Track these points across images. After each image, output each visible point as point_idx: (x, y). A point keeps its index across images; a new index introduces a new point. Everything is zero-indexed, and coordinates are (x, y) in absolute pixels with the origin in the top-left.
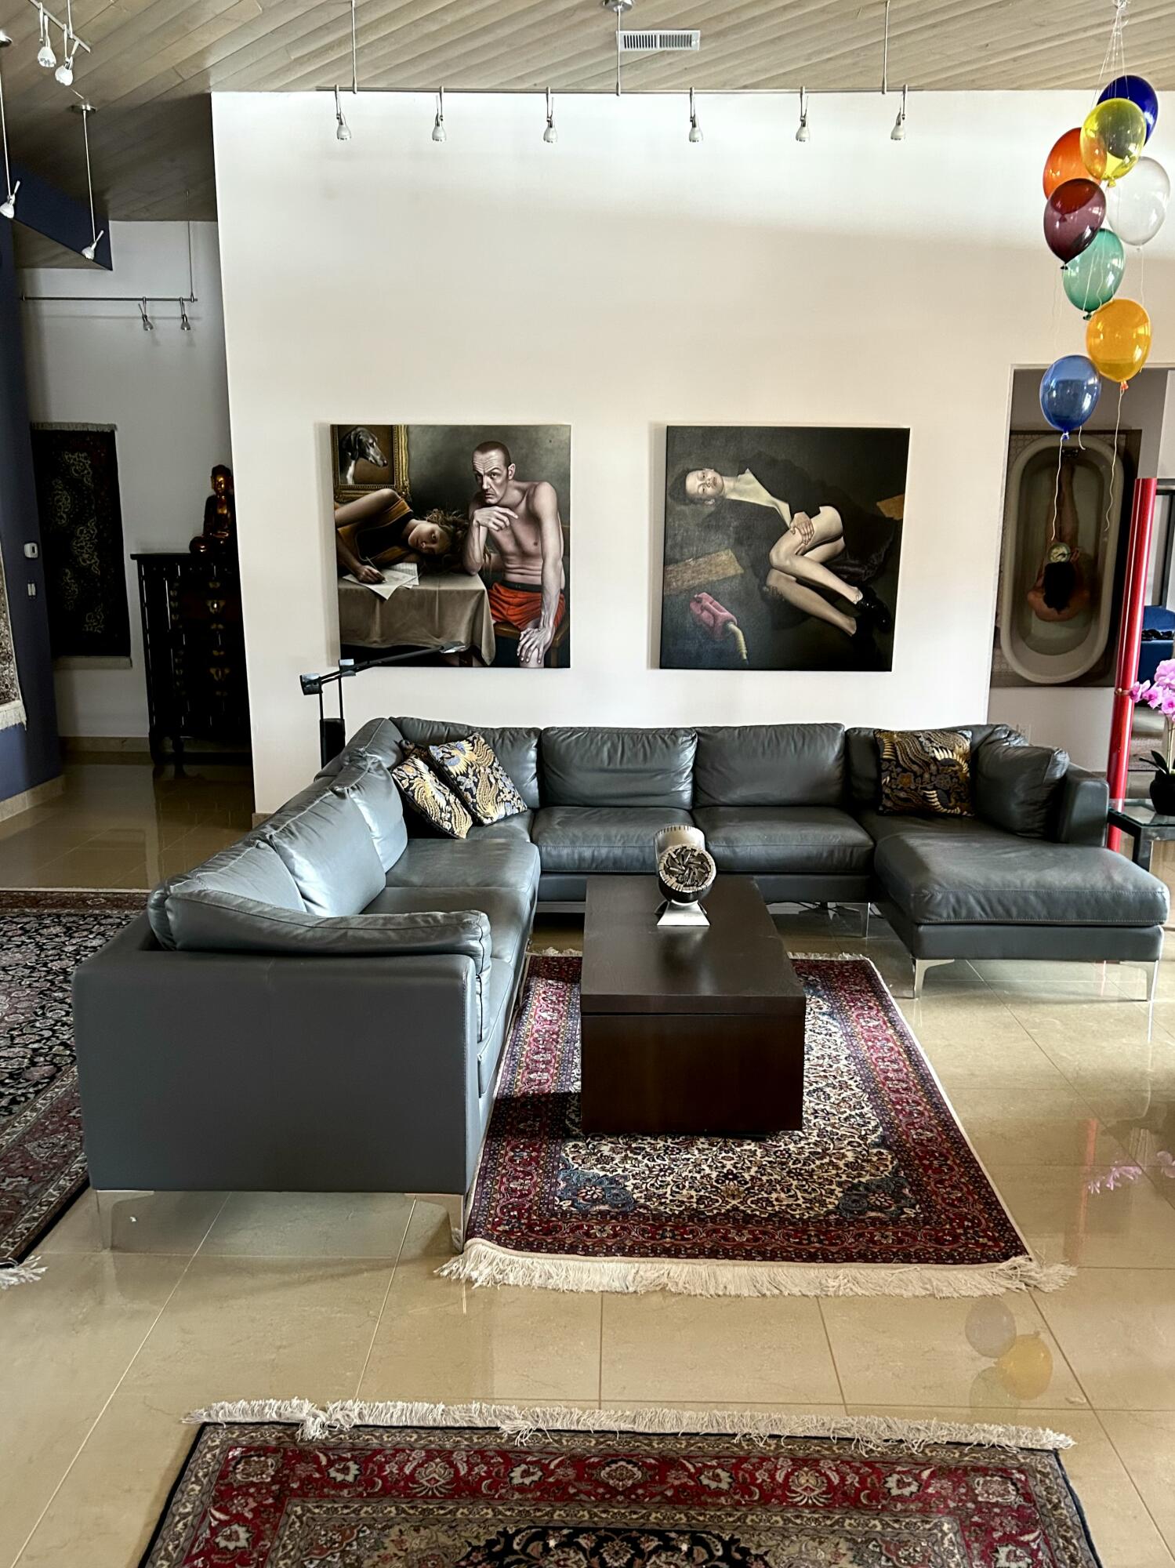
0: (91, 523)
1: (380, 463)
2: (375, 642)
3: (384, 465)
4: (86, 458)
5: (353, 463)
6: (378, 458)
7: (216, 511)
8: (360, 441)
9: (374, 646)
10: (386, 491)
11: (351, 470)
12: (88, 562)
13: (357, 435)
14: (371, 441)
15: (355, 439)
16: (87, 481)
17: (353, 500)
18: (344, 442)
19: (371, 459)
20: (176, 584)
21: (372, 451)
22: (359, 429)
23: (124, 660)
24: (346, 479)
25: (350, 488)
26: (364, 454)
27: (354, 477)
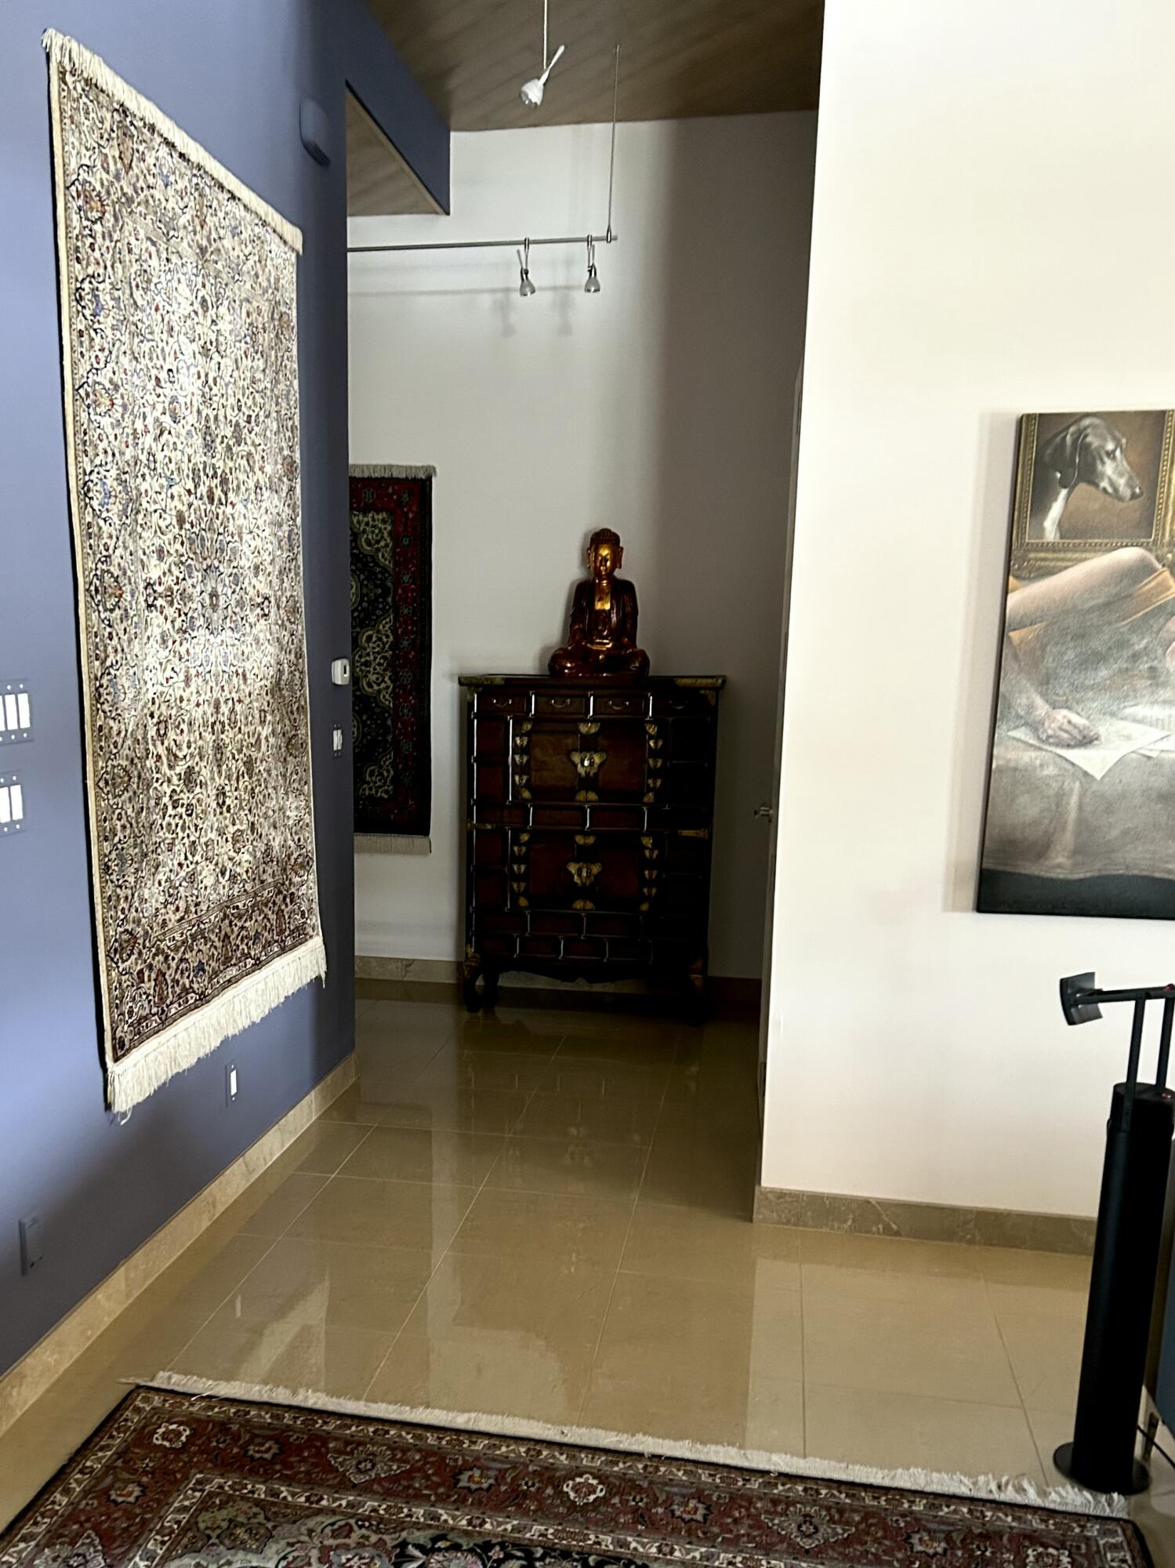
0: (385, 626)
1: (1126, 492)
2: (1059, 866)
3: (1134, 496)
4: (384, 521)
5: (1064, 492)
6: (1121, 482)
7: (593, 605)
8: (1086, 447)
9: (1053, 875)
10: (1129, 555)
11: (1056, 509)
12: (376, 687)
13: (1081, 433)
14: (1110, 446)
15: (1075, 442)
16: (385, 559)
17: (1051, 572)
18: (1049, 451)
19: (1104, 484)
20: (528, 727)
21: (1108, 468)
22: (1087, 422)
23: (418, 841)
24: (1042, 530)
25: (1053, 548)
26: (1090, 475)
27: (1061, 526)
